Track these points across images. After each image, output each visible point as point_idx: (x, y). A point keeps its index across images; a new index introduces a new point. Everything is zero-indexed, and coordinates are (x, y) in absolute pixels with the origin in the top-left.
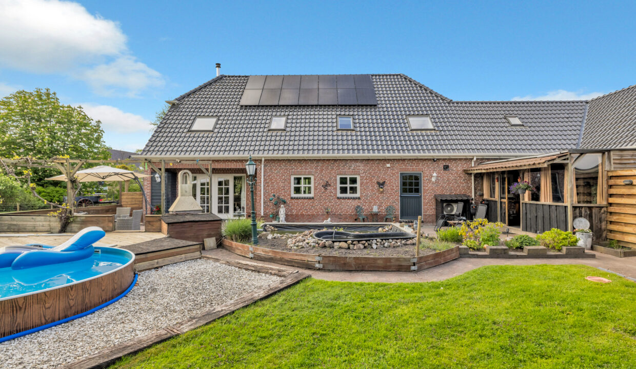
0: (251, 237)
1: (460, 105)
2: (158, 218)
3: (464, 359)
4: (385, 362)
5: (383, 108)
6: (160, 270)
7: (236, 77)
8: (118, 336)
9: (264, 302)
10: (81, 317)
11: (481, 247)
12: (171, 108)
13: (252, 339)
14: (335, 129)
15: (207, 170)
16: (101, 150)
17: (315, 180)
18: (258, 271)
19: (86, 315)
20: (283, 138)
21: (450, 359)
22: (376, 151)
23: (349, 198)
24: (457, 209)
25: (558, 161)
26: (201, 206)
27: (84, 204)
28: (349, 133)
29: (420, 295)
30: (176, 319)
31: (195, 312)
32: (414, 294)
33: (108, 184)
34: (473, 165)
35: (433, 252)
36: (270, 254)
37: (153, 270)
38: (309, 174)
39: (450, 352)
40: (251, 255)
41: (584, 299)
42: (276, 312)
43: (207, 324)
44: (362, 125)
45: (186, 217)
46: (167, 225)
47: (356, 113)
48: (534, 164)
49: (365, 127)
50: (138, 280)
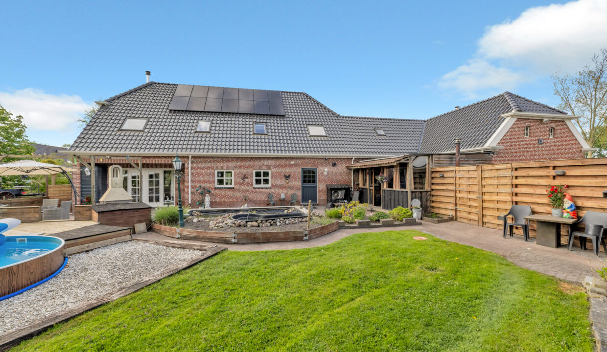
0: (178, 221)
1: (345, 119)
2: (89, 208)
3: (329, 295)
4: (275, 303)
5: (290, 118)
6: (90, 252)
7: (166, 84)
8: (49, 310)
9: (187, 271)
10: (8, 298)
11: (353, 221)
12: (101, 108)
13: (175, 299)
14: (251, 133)
15: (137, 165)
16: (23, 144)
17: (235, 173)
18: (183, 247)
19: (14, 296)
20: (208, 139)
21: (320, 296)
22: (284, 151)
23: (262, 188)
24: (341, 194)
25: (403, 161)
26: (133, 197)
27: (4, 197)
28: (263, 137)
29: (307, 256)
30: (106, 291)
31: (124, 284)
32: (303, 256)
33: (31, 177)
34: (352, 163)
35: (320, 226)
36: (194, 234)
37: (84, 253)
38: (231, 168)
39: (320, 291)
40: (178, 236)
41: (408, 251)
42: (197, 277)
43: (135, 291)
44: (273, 131)
45: (117, 206)
46: (97, 213)
47: (268, 121)
48: (389, 163)
49: (275, 133)
50: (68, 262)
